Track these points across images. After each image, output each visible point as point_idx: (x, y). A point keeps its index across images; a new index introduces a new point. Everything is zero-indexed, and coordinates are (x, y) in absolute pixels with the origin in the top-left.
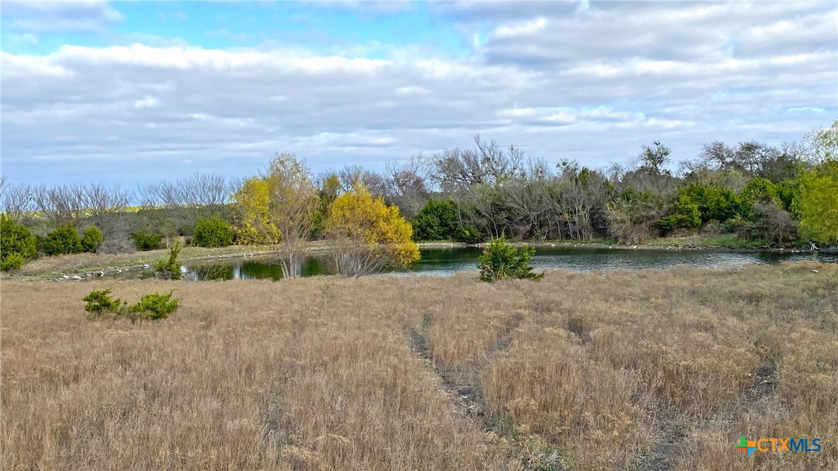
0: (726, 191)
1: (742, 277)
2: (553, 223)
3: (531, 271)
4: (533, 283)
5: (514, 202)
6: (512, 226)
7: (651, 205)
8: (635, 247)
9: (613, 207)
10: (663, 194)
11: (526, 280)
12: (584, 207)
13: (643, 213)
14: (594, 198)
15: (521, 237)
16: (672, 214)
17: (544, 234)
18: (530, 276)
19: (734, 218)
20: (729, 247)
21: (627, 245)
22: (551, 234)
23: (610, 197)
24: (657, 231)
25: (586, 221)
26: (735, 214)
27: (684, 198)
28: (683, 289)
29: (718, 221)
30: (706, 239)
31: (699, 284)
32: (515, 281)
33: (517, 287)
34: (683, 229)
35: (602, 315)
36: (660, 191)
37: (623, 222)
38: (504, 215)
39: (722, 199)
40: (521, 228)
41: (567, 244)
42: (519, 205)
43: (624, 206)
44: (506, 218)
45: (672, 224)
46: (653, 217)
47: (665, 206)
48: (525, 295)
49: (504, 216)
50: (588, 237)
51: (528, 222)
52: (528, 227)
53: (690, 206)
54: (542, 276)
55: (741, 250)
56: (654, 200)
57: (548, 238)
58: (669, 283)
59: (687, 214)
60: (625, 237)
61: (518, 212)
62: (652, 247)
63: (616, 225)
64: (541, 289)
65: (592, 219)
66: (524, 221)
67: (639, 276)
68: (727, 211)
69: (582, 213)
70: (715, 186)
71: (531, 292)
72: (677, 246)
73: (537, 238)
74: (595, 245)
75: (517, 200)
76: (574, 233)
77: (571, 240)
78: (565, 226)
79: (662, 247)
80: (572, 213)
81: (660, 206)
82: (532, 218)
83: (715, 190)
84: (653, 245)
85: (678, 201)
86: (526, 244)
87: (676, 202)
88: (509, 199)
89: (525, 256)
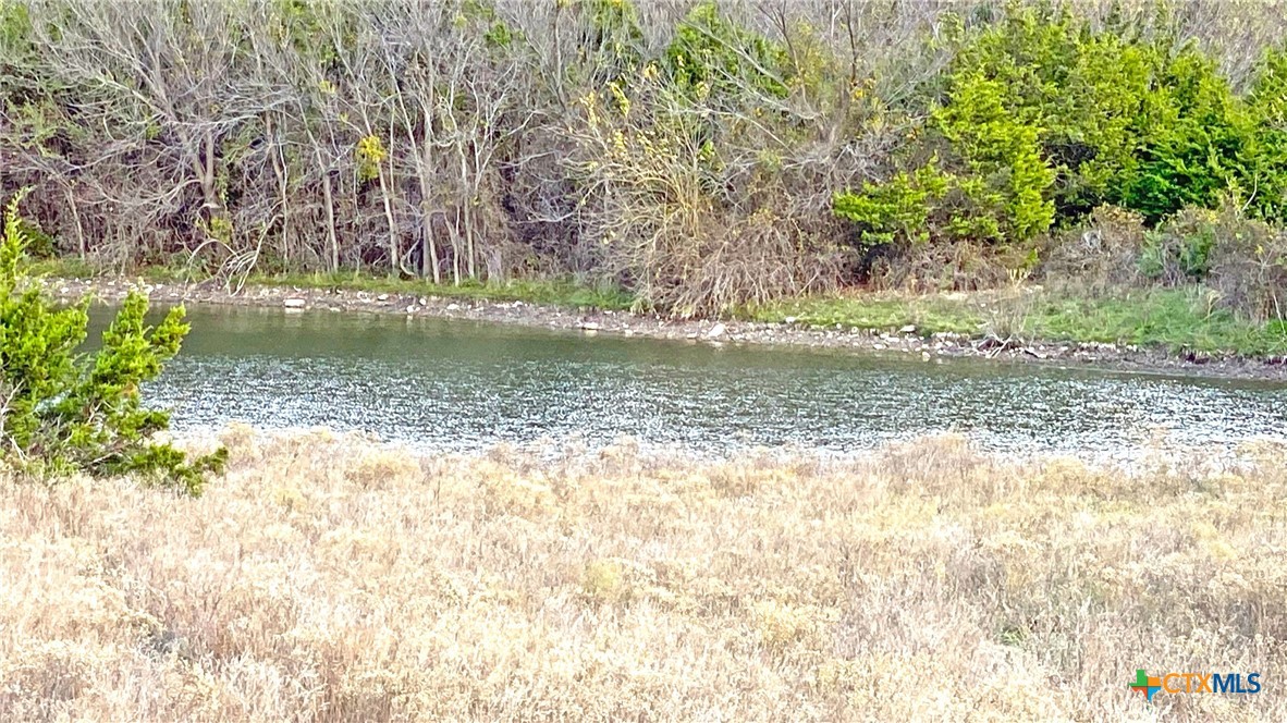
0: (1180, 65)
1: (1226, 506)
2: (299, 182)
3: (160, 439)
4: (160, 500)
5: (98, 55)
6: (81, 189)
7: (810, 114)
8: (719, 329)
9: (617, 115)
10: (876, 59)
11: (129, 484)
12: (464, 106)
13: (764, 155)
14: (517, 58)
15: (125, 247)
16: (911, 166)
17: (246, 240)
18: (148, 463)
19: (1213, 205)
20: (1180, 352)
21: (678, 321)
22: (286, 241)
23: (601, 60)
24: (834, 253)
25: (475, 183)
26: (1222, 184)
27: (973, 88)
28: (924, 559)
29: (1136, 218)
30: (1071, 307)
31: (1011, 538)
32: (64, 490)
33: (73, 524)
34: (964, 247)
35: (493, 678)
36: (857, 45)
37: (664, 194)
38: (39, 122)
39: (1163, 101)
40: (130, 203)
41: (368, 300)
42: (118, 70)
43: (675, 110)
44: (49, 143)
45: (907, 219)
46: (817, 178)
47: (878, 125)
48: (112, 563)
49: (41, 132)
50: (481, 264)
51: (167, 170)
52: (168, 200)
53: (1000, 131)
54: (216, 463)
55: (1237, 372)
56: (826, 90)
57: (270, 265)
58: (864, 528)
59: (986, 170)
60: (672, 280)
61: (117, 112)
62: (801, 334)
63: (628, 215)
64: (199, 535)
65: (507, 174)
66: (147, 164)
67: (721, 485)
68: (1180, 166)
69: (457, 136)
70: (1132, 31)
71: (144, 547)
72: (929, 337)
73: (212, 263)
74: (510, 315)
75: (116, 47)
76: (408, 241)
77: (392, 280)
78: (363, 202)
79: (854, 339)
80: (405, 133)
81: (855, 126)
82: (190, 150)
83: (1131, 51)
84: (806, 326)
85: (946, 103)
86: (143, 290)
87: (935, 109)
88: (70, 39)
89: (130, 355)
